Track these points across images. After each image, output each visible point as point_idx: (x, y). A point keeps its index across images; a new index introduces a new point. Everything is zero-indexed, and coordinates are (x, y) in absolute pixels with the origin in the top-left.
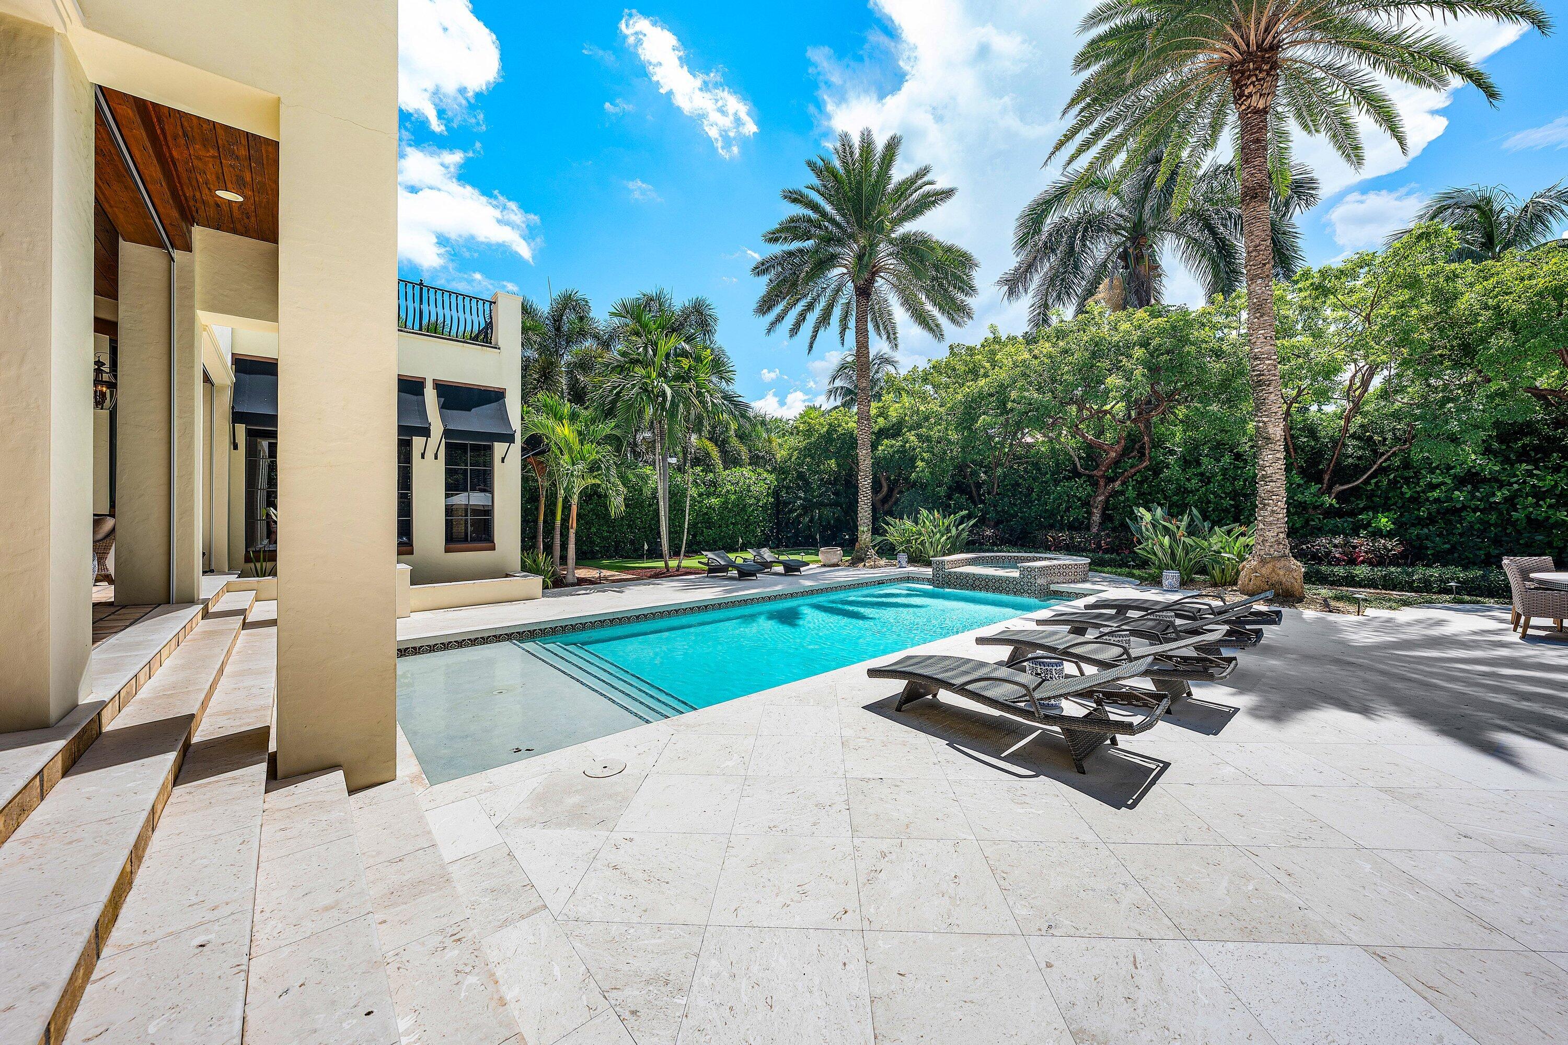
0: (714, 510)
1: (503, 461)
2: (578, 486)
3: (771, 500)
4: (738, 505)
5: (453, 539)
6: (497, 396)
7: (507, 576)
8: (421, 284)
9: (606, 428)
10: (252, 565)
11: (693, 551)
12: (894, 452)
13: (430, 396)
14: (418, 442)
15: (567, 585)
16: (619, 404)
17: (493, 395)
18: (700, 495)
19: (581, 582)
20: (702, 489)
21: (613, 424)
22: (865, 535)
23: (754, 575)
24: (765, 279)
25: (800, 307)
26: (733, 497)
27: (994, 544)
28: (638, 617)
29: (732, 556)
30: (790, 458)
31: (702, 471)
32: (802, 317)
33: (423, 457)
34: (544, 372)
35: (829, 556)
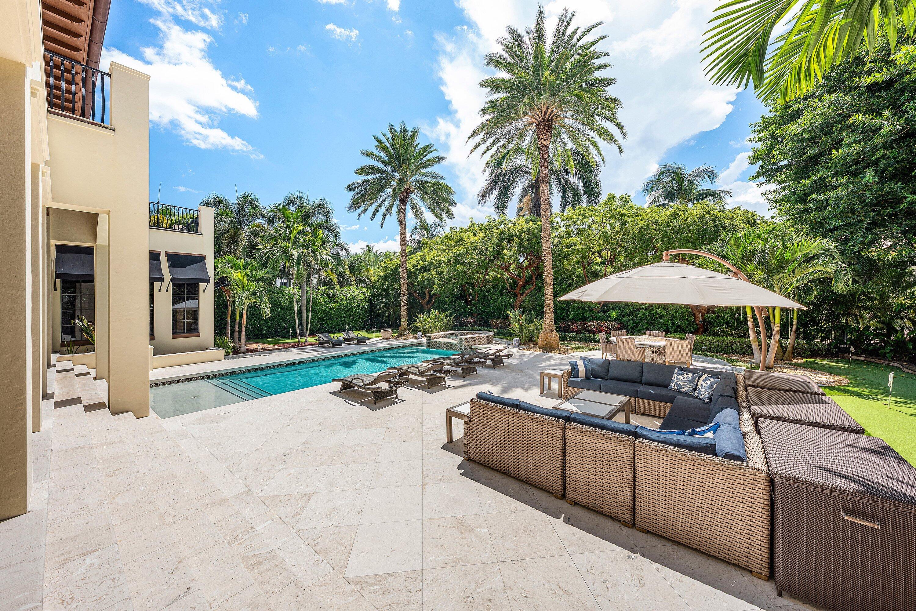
0: (334, 310)
1: (204, 292)
2: (246, 303)
3: (367, 303)
4: (347, 307)
5: (176, 331)
6: (201, 259)
7: (207, 349)
8: (158, 203)
9: (262, 273)
10: (66, 348)
11: (312, 334)
12: (425, 280)
13: (164, 260)
14: (157, 285)
15: (240, 353)
16: (270, 260)
17: (199, 258)
18: (325, 302)
19: (249, 351)
20: (327, 299)
21: (266, 271)
22: (404, 322)
23: (341, 345)
24: (353, 193)
25: (374, 206)
26: (344, 303)
27: (472, 326)
28: (270, 367)
29: (332, 336)
30: (378, 281)
31: (327, 289)
32: (376, 211)
33: (160, 291)
34: (232, 239)
35: (385, 334)
